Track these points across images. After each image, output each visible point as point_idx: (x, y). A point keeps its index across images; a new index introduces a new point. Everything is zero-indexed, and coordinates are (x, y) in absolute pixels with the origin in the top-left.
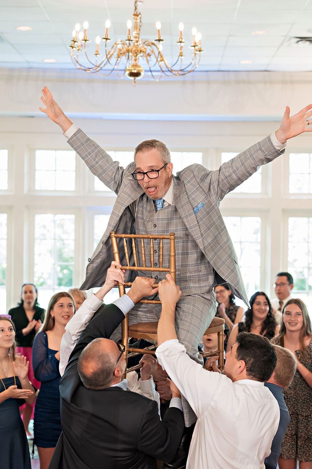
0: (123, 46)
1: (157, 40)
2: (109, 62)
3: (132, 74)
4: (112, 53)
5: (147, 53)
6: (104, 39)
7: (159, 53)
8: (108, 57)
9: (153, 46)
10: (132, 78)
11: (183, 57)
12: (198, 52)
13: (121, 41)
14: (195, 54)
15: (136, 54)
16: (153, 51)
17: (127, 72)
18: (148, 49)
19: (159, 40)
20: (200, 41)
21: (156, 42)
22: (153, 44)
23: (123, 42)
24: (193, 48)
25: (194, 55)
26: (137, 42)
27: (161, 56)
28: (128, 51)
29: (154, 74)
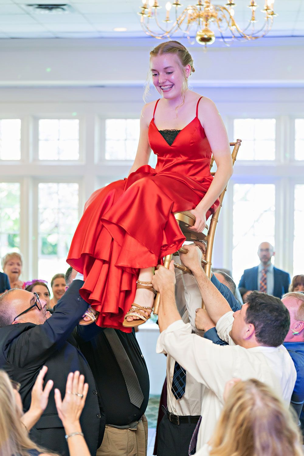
0: (194, 11)
1: (228, 4)
2: (180, 28)
3: (203, 40)
4: (182, 19)
5: (218, 18)
6: (175, 4)
7: (231, 17)
8: (179, 22)
9: (224, 11)
10: (203, 43)
11: (255, 21)
12: (271, 16)
13: (192, 7)
14: (268, 17)
15: (207, 19)
16: (224, 16)
17: (198, 38)
18: (219, 14)
19: (231, 4)
20: (273, 4)
21: (227, 7)
22: (224, 8)
23: (194, 8)
24: (265, 12)
25: (266, 19)
26: (208, 7)
27: (233, 21)
28: (199, 16)
29: (226, 40)
